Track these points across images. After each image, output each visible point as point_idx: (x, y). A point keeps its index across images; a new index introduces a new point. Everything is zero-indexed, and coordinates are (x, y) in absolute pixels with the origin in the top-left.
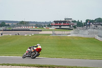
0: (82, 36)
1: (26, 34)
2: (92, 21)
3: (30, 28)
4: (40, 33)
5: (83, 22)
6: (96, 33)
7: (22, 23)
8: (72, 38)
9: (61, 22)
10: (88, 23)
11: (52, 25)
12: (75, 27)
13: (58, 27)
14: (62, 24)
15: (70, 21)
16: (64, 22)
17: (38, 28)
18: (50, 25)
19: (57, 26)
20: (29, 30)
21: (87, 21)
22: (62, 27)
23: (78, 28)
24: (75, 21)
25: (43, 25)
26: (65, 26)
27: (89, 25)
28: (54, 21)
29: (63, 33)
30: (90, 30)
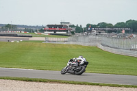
0: (82, 44)
1: (13, 40)
2: (94, 26)
3: (18, 33)
4: (30, 39)
5: (83, 27)
6: (98, 41)
7: (8, 26)
8: (70, 46)
9: (55, 26)
10: (89, 29)
11: (45, 30)
12: (73, 33)
13: (53, 33)
14: (58, 29)
15: (68, 25)
16: (60, 26)
17: (28, 34)
18: (42, 30)
19: (51, 31)
20: (17, 36)
21: (88, 25)
22: (57, 33)
23: (77, 34)
24: (73, 26)
25: (34, 29)
26: (61, 31)
27: (91, 31)
28: (48, 26)
29: (59, 39)
30: (91, 37)
